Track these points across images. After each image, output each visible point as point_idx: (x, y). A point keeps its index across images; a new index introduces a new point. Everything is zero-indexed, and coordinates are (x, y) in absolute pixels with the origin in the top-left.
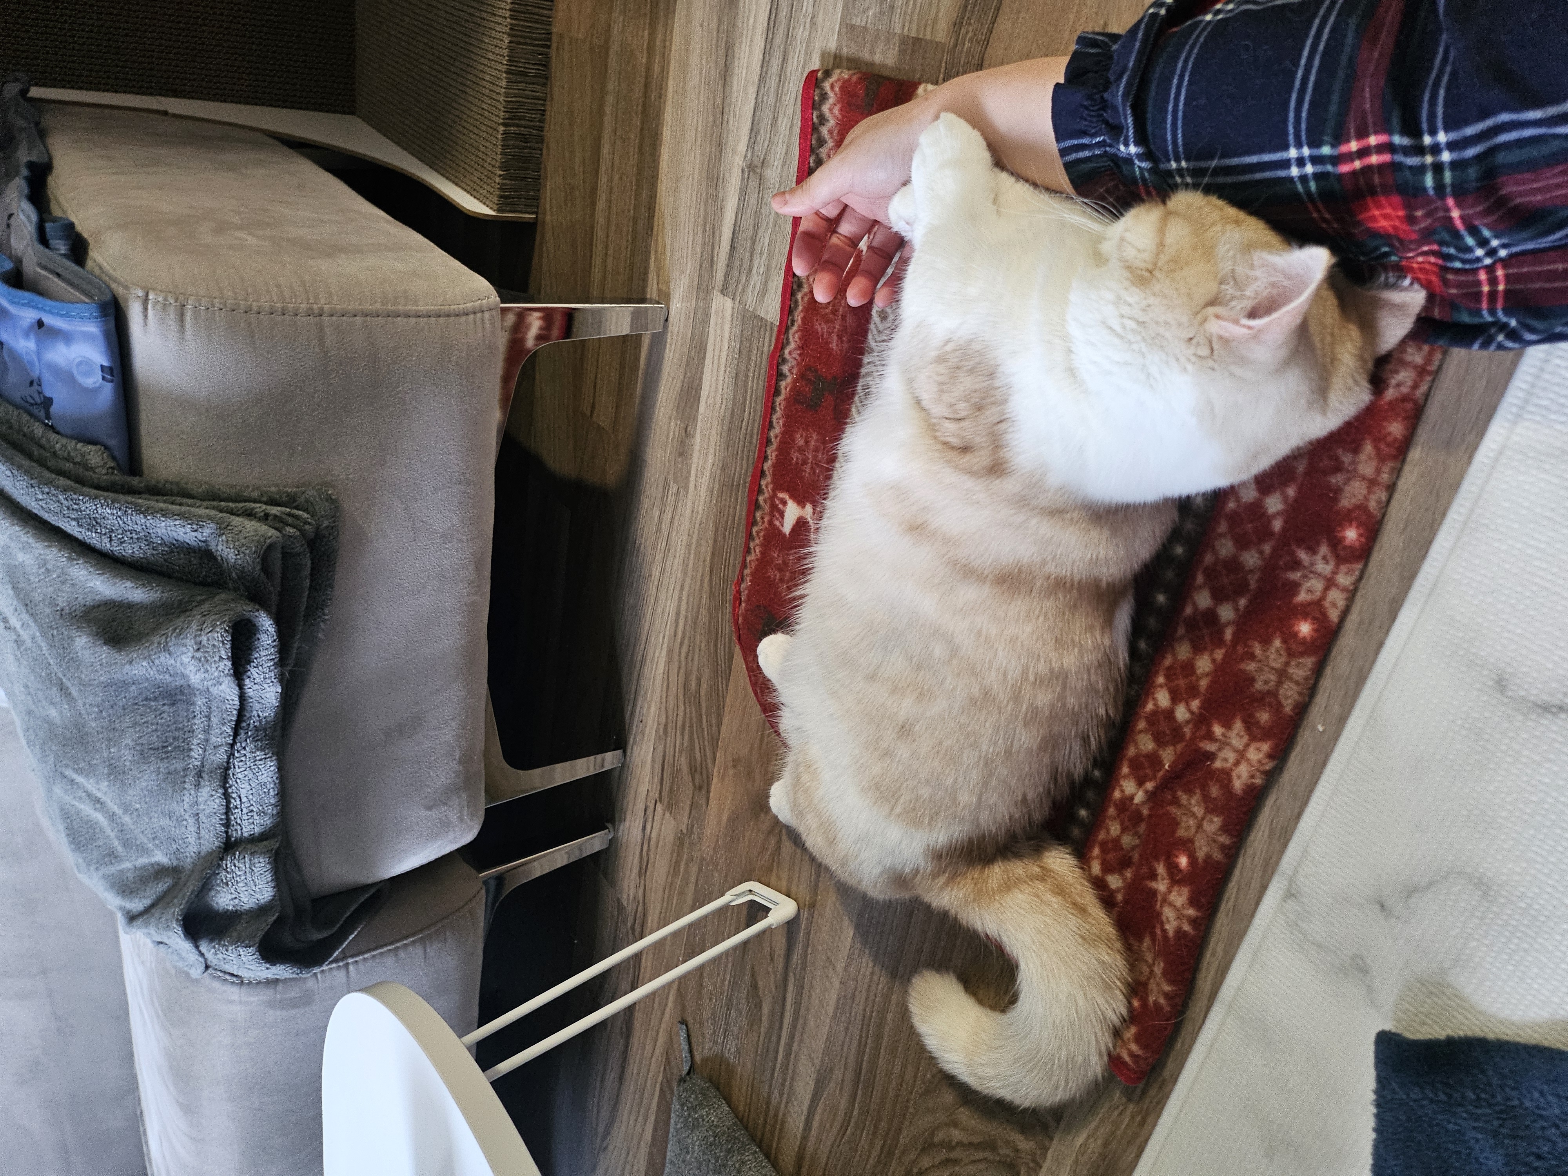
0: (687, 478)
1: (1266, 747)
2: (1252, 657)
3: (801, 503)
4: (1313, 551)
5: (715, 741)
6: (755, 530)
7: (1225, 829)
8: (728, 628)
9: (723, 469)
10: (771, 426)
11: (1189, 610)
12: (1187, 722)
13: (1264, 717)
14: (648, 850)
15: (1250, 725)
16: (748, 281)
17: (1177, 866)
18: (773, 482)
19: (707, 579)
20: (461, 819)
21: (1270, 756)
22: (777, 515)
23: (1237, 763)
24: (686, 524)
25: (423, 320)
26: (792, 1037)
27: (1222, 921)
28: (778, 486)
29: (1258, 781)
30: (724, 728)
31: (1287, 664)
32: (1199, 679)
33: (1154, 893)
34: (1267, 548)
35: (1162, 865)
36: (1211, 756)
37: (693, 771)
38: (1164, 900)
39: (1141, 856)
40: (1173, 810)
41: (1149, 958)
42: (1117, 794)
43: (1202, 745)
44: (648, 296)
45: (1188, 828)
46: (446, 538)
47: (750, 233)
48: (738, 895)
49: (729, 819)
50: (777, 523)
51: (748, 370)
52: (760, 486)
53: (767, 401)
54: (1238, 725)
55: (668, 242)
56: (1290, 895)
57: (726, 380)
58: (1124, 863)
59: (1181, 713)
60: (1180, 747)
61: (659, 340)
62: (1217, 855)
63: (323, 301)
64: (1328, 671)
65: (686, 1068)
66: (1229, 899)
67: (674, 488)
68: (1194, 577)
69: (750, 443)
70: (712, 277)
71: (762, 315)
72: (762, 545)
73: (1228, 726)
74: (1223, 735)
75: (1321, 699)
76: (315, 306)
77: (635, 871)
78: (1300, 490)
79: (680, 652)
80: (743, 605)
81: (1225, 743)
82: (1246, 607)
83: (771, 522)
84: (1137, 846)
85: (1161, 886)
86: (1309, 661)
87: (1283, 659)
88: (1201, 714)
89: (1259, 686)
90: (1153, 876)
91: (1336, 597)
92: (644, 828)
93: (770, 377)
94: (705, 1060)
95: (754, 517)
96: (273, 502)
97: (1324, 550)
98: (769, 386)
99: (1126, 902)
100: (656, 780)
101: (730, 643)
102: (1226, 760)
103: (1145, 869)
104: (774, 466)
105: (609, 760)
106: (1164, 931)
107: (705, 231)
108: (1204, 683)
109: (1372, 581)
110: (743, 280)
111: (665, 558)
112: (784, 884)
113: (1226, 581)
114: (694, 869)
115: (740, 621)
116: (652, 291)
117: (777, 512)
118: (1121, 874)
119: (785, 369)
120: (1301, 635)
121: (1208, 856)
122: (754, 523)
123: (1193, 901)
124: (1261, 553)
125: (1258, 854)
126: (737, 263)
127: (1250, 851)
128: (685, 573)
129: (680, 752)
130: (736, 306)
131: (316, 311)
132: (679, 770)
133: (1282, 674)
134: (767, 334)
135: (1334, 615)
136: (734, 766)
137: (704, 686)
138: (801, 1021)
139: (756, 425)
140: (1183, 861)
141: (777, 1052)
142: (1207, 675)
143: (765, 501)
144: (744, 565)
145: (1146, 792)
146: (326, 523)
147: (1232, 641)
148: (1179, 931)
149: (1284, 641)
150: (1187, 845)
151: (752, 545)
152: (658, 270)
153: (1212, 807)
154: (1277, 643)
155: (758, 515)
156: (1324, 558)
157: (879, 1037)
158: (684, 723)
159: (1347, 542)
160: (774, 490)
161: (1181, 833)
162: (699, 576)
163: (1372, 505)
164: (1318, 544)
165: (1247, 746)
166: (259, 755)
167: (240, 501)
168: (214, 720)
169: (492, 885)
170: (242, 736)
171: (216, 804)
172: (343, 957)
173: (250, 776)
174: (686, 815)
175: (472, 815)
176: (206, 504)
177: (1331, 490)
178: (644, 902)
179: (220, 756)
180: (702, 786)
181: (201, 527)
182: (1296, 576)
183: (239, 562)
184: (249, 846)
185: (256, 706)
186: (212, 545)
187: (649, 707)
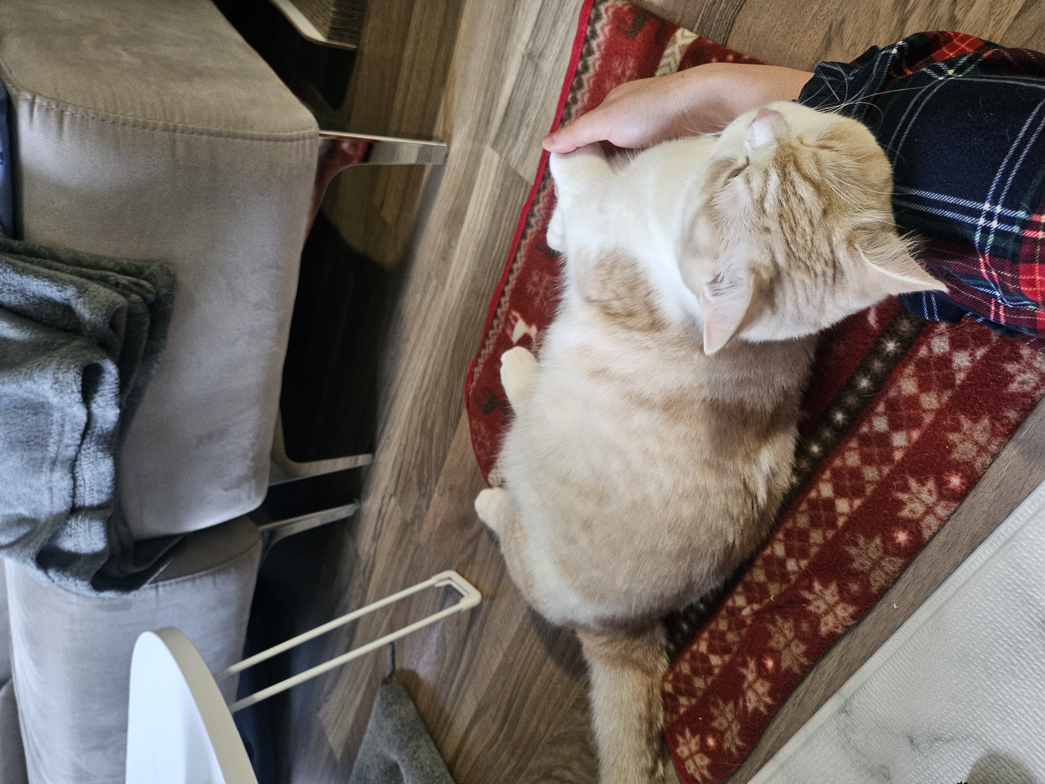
0: (446, 278)
1: (851, 610)
2: (856, 544)
3: (529, 323)
4: (922, 483)
5: (439, 468)
6: (491, 332)
7: (806, 654)
8: (460, 394)
9: (474, 279)
10: (515, 260)
11: (813, 494)
12: (794, 573)
13: (855, 587)
14: (381, 526)
15: (842, 590)
16: (514, 144)
17: (764, 666)
18: (510, 301)
19: (450, 355)
20: (249, 497)
21: (853, 617)
22: (509, 326)
23: (826, 613)
24: (439, 312)
25: (256, 143)
26: (464, 677)
27: (788, 709)
28: (514, 305)
29: (839, 631)
30: (447, 462)
31: (882, 558)
32: (810, 546)
33: (743, 677)
34: (886, 470)
35: (753, 662)
36: (808, 602)
37: (420, 482)
38: (750, 686)
39: (738, 648)
40: (771, 627)
41: (730, 717)
42: (730, 603)
43: (802, 592)
44: (435, 134)
45: (778, 643)
46: (258, 306)
47: (522, 107)
48: (441, 580)
49: (441, 524)
50: (508, 332)
51: (503, 212)
52: (500, 301)
53: (515, 240)
54: (833, 587)
55: (457, 95)
56: (844, 710)
57: (486, 214)
58: (725, 650)
59: (791, 565)
60: (785, 586)
61: (438, 171)
62: (796, 669)
63: (177, 120)
64: (911, 569)
65: (388, 672)
66: (797, 697)
67: (434, 282)
68: (823, 472)
69: (497, 267)
70: (486, 132)
71: (522, 174)
72: (495, 345)
73: (825, 585)
74: (820, 591)
75: (900, 586)
76: (171, 124)
77: (371, 535)
78: (923, 436)
79: (423, 399)
80: (474, 383)
81: (820, 597)
82: (859, 507)
83: (504, 330)
84: (737, 642)
85: (750, 677)
86: (900, 561)
87: (879, 554)
88: (807, 572)
89: (856, 565)
90: (745, 665)
91: (930, 520)
92: (380, 511)
93: (520, 224)
94: (402, 671)
95: (492, 323)
96: (124, 272)
97: (931, 485)
98: (518, 231)
99: (720, 675)
100: (393, 481)
101: (460, 406)
102: (818, 607)
103: (740, 659)
104: (514, 291)
105: (362, 460)
106: (745, 706)
107: (485, 96)
108: (814, 550)
109: (962, 517)
110: (511, 141)
111: (420, 331)
112: (474, 579)
113: (847, 483)
114: (411, 548)
115: (470, 394)
116: (438, 130)
117: (509, 324)
118: (721, 656)
119: (533, 221)
120: (897, 541)
121: (789, 669)
122: (491, 327)
123: (771, 693)
124: (880, 471)
125: (827, 674)
126: (507, 128)
127: (821, 670)
128: (434, 345)
129: (414, 467)
130: (502, 161)
131: (172, 128)
132: (411, 480)
133: (876, 564)
134: (523, 190)
135: (927, 534)
136: (451, 490)
137: (437, 429)
138: (472, 669)
139: (504, 255)
140: (770, 664)
141: (452, 682)
142: (818, 545)
143: (502, 313)
144: (479, 355)
145: (752, 610)
146: (164, 291)
147: (842, 527)
148: (756, 710)
149: (883, 541)
150: (776, 655)
151: (487, 343)
152: (446, 116)
153: (799, 636)
154: (878, 541)
155: (495, 322)
156: (930, 491)
157: (525, 698)
158: (419, 448)
159: (951, 486)
160: (510, 308)
161: (772, 644)
162: (444, 351)
163: (978, 465)
164: (927, 479)
165: (837, 603)
166: (100, 454)
167: (98, 269)
168: (67, 428)
169: (267, 535)
170: (88, 439)
171: (67, 483)
172: (155, 581)
173: (93, 467)
174: (411, 511)
175: (258, 494)
176: (70, 268)
177: (948, 444)
178: (374, 557)
179: (71, 452)
180: (426, 495)
181: (66, 289)
182: (904, 497)
183: (93, 320)
184: (89, 512)
185: (100, 420)
186: (73, 303)
187: (395, 430)
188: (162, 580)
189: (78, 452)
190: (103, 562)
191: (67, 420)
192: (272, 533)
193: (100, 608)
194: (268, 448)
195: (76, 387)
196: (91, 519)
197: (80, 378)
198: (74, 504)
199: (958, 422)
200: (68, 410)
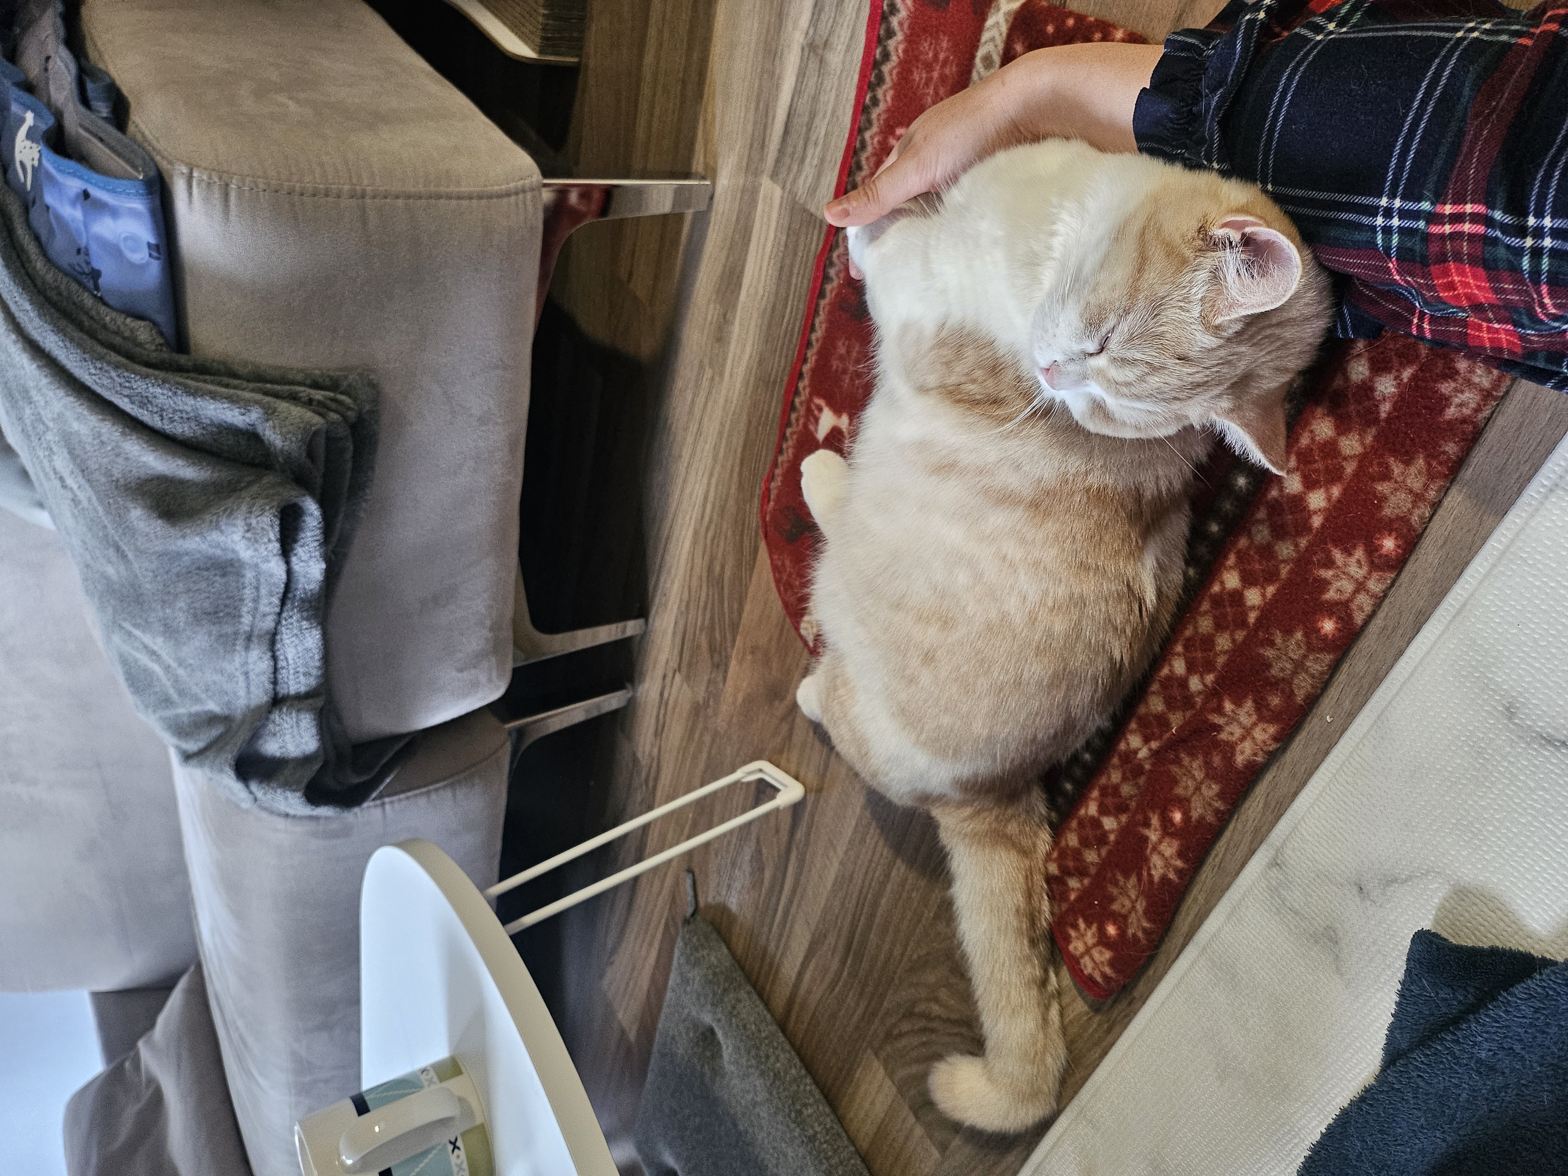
0: (723, 366)
1: (1272, 729)
2: (1272, 644)
3: (838, 412)
4: (1348, 552)
5: (735, 627)
6: (789, 431)
7: (1221, 795)
8: (754, 520)
9: (761, 362)
10: (812, 329)
11: (1216, 588)
12: (1200, 693)
13: (1275, 701)
14: (665, 714)
15: (1260, 706)
16: (799, 171)
17: (1171, 820)
18: (810, 385)
19: (737, 469)
20: (490, 680)
21: (1275, 739)
22: (812, 420)
23: (1243, 739)
24: (719, 412)
25: (465, 203)
26: (790, 901)
27: (1207, 874)
28: (816, 391)
29: (1259, 759)
30: (745, 615)
31: (1305, 657)
32: (1216, 655)
33: (1146, 839)
34: (1303, 542)
35: (1156, 817)
36: (1218, 728)
37: (712, 649)
38: (1154, 849)
39: (1138, 805)
40: (1175, 769)
41: (1133, 894)
42: (1122, 746)
43: (1210, 717)
44: (694, 170)
45: (1186, 788)
46: (483, 420)
47: (806, 117)
48: (750, 773)
49: (744, 701)
50: (812, 427)
51: (792, 265)
52: (797, 388)
53: (811, 302)
54: (1249, 704)
55: (718, 113)
56: (1275, 863)
57: (770, 272)
58: (1120, 809)
59: (1195, 684)
60: (1188, 714)
61: (702, 219)
62: (1210, 818)
63: (366, 182)
64: (1345, 667)
65: (690, 910)
66: (1216, 855)
67: (708, 373)
68: (1226, 557)
69: (790, 341)
70: (762, 157)
71: (813, 210)
72: (795, 447)
73: (1238, 703)
74: (1233, 711)
75: (1333, 692)
76: (358, 188)
77: (651, 731)
78: (1345, 492)
79: (706, 536)
80: (772, 503)
81: (1233, 719)
82: (1274, 595)
83: (805, 426)
84: (1135, 796)
85: (1153, 836)
86: (1328, 658)
87: (1302, 652)
88: (1214, 689)
89: (1274, 671)
90: (1147, 824)
91: (1364, 601)
92: (662, 694)
93: (816, 278)
94: (708, 907)
95: (789, 417)
96: (316, 386)
97: (1359, 553)
98: (814, 288)
99: (1117, 842)
100: (676, 652)
101: (756, 537)
102: (1232, 734)
103: (1139, 817)
104: (814, 370)
105: (632, 627)
106: (1150, 875)
107: (757, 108)
108: (1221, 660)
109: (1402, 590)
110: (795, 168)
111: (695, 442)
112: (793, 767)
113: (1257, 566)
114: (707, 739)
115: (768, 519)
117: (812, 416)
118: (1116, 817)
119: (832, 272)
120: (1323, 632)
121: (1202, 818)
122: (788, 424)
123: (1181, 854)
124: (1296, 545)
125: (1250, 822)
126: (790, 150)
127: (1243, 817)
128: (715, 459)
129: (701, 630)
130: (786, 194)
131: (359, 192)
132: (699, 647)
133: (1299, 666)
134: (816, 232)
135: (1359, 618)
136: (752, 653)
137: (728, 573)
138: (800, 890)
139: (798, 324)
140: (1177, 816)
141: (776, 910)
142: (1225, 653)
143: (801, 403)
144: (775, 465)
145: (1150, 750)
146: (367, 407)
147: (1254, 624)
148: (1164, 878)
149: (1306, 635)
150: (1183, 803)
151: (785, 446)
152: (706, 142)
153: (1211, 774)
154: (1299, 635)
155: (793, 416)
156: (1359, 562)
157: (872, 916)
158: (706, 603)
159: (1384, 551)
160: (811, 394)
161: (1179, 791)
162: (729, 467)
163: (1415, 519)
164: (1354, 547)
165: (1255, 724)
166: (305, 624)
167: (285, 384)
168: (263, 591)
169: (514, 735)
170: (288, 606)
171: (265, 664)
172: (381, 796)
173: (297, 642)
174: (703, 688)
175: (500, 676)
176: (252, 385)
177: (1376, 497)
178: (659, 759)
179: (269, 623)
180: (720, 665)
181: (249, 411)
182: (1328, 574)
183: (286, 448)
184: (296, 702)
185: (302, 580)
186: (260, 430)
187: (673, 582)
188: (389, 796)
189: (278, 623)
190: (316, 767)
191: (262, 580)
192: (520, 733)
193: (314, 834)
194: (509, 613)
195: (273, 534)
196: (298, 711)
197: (278, 522)
198: (276, 694)
199: (1388, 468)
200: (264, 567)
